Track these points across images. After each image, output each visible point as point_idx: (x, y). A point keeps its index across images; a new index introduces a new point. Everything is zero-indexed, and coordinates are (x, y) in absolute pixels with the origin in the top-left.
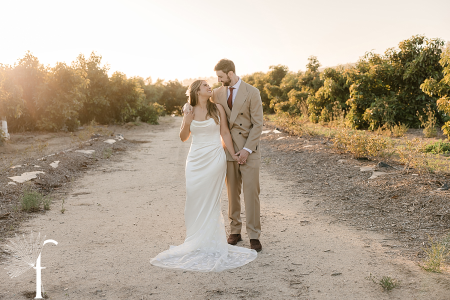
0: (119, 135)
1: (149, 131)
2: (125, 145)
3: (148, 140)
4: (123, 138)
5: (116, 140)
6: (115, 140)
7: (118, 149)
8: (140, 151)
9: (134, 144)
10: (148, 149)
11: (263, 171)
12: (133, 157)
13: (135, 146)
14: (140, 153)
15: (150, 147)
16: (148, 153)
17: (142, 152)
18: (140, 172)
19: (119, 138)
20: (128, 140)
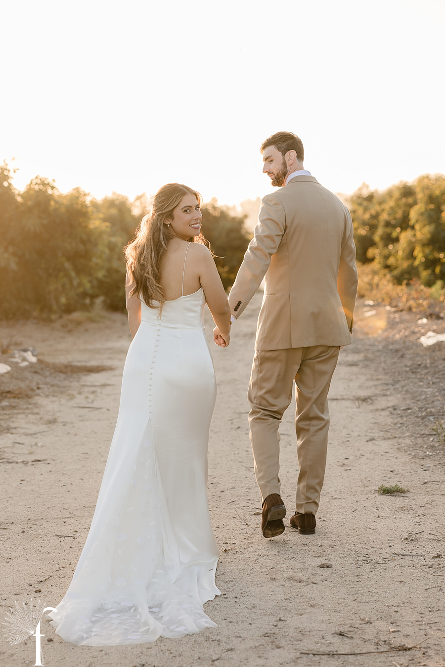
0: (25, 350)
1: (120, 337)
2: (37, 378)
3: (108, 363)
4: (34, 360)
5: (15, 366)
6: (10, 364)
7: (9, 392)
8: (72, 397)
9: (63, 376)
10: (99, 390)
11: (428, 463)
12: (47, 417)
13: (66, 383)
14: (73, 403)
15: (104, 385)
16: (95, 405)
17: (80, 400)
18: (49, 467)
19: (24, 359)
20: (47, 365)
